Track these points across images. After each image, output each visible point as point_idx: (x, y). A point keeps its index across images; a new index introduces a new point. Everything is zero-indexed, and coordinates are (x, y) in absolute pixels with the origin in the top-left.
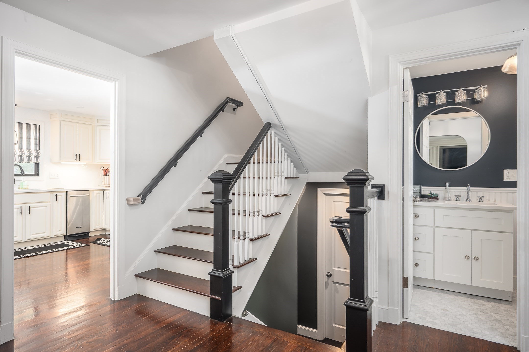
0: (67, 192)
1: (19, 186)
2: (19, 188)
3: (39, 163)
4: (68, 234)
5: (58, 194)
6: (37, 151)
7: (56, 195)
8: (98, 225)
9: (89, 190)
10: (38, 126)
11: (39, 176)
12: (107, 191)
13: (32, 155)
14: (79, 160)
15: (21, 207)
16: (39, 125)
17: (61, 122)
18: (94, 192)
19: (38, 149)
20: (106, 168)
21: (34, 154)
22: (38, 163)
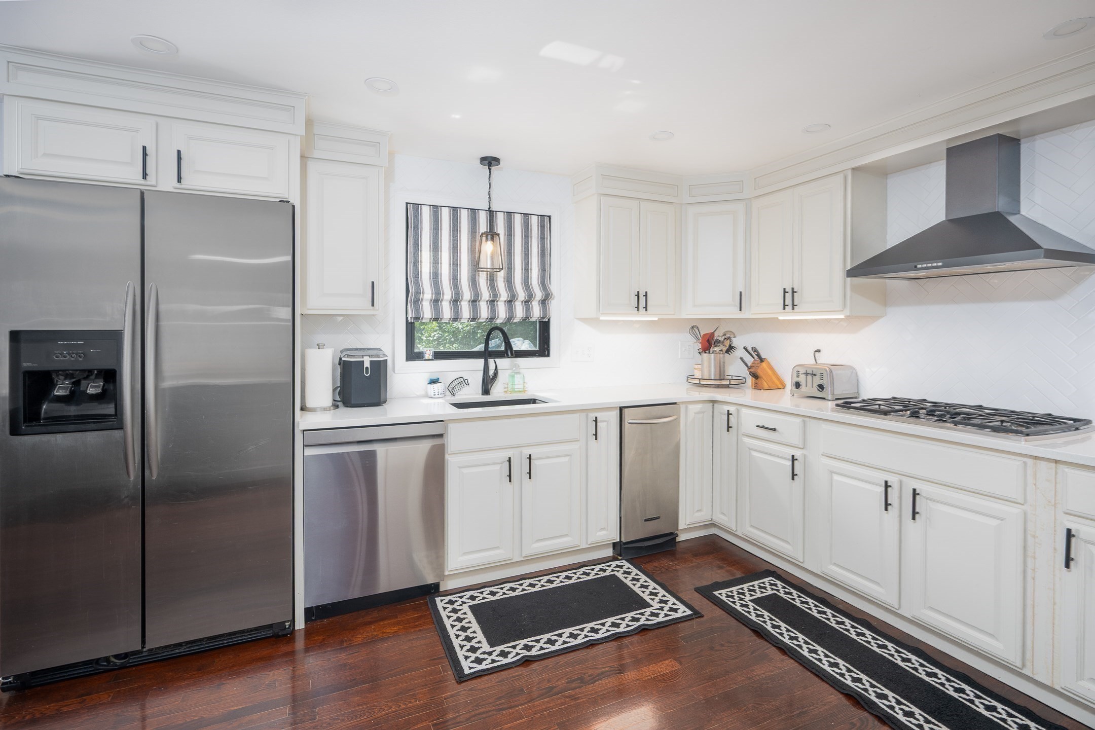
0: (621, 409)
1: (506, 386)
2: (506, 390)
3: (549, 319)
4: (623, 540)
5: (600, 415)
6: (544, 285)
7: (596, 421)
8: (698, 511)
9: (675, 403)
10: (547, 219)
11: (548, 355)
12: (726, 408)
13: (534, 299)
14: (646, 308)
15: (510, 458)
16: (549, 217)
17: (602, 198)
18: (691, 407)
19: (547, 283)
20: (705, 330)
21: (539, 294)
22: (547, 320)
